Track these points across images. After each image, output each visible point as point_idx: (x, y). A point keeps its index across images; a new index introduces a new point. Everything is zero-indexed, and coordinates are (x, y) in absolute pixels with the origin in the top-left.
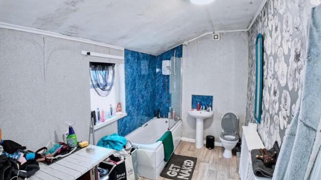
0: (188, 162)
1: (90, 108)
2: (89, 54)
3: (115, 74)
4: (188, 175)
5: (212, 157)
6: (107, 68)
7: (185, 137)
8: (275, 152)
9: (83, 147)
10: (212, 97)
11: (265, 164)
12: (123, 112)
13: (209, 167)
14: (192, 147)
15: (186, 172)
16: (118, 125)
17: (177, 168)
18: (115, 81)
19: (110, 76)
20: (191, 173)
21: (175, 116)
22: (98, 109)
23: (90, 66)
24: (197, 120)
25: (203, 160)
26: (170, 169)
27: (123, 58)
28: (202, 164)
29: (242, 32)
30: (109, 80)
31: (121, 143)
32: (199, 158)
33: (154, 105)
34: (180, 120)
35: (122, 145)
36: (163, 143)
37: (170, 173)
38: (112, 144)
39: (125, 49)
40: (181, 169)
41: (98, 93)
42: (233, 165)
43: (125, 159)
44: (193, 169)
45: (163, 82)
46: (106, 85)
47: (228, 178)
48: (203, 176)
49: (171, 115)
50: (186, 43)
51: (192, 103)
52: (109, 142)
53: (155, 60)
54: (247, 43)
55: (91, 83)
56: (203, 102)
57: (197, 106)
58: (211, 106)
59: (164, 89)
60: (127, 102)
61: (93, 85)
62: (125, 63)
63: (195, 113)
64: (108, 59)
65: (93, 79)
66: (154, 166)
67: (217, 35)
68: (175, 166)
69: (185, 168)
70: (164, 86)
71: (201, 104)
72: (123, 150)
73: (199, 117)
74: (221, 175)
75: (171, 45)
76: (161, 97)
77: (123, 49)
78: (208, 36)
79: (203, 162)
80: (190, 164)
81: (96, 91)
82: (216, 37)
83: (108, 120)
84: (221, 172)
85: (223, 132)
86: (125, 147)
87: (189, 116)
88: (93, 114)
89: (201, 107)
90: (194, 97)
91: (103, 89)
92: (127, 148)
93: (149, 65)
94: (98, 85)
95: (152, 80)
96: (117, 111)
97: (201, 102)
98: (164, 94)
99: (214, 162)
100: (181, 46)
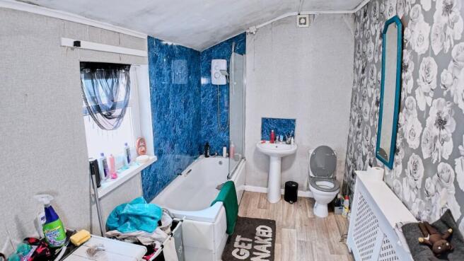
0: (262, 229)
1: (87, 157)
2: (77, 44)
3: (131, 85)
4: (268, 254)
5: (298, 217)
6: (115, 72)
7: (250, 184)
8: (450, 230)
9: (78, 244)
10: (294, 121)
11: (436, 254)
12: (149, 155)
13: (297, 235)
14: (264, 201)
15: (264, 248)
16: (143, 179)
17: (246, 243)
18: (131, 97)
19: (122, 88)
20: (272, 249)
21: (234, 153)
22: (102, 155)
23: (81, 70)
24: (272, 158)
25: (284, 223)
26: (236, 245)
27: (145, 53)
28: (285, 231)
29: (345, 14)
30: (120, 97)
31: (153, 218)
32: (279, 220)
33: (200, 136)
34: (243, 158)
35: (155, 222)
36: (224, 205)
37: (238, 253)
38: (135, 220)
39: (149, 37)
40: (254, 244)
41: (99, 125)
42: (333, 230)
43: (162, 246)
44: (273, 242)
45: (213, 96)
46: (113, 108)
47: (331, 254)
48: (291, 254)
49: (228, 151)
50: (253, 29)
51: (262, 131)
52: (130, 218)
53: (198, 60)
54: (353, 33)
55: (85, 105)
56: (279, 130)
57: (270, 136)
58: (293, 136)
59: (216, 109)
60: (155, 137)
61: (88, 108)
62: (149, 64)
63: (268, 147)
64: (118, 57)
65: (88, 96)
66: (212, 248)
67: (305, 18)
68: (244, 239)
69: (260, 241)
70: (214, 103)
71: (277, 132)
72: (158, 229)
73: (273, 155)
74: (320, 248)
75: (227, 32)
76: (210, 123)
77: (146, 38)
78: (290, 19)
79: (285, 227)
80: (267, 233)
81: (95, 120)
82: (303, 21)
83: (123, 174)
84: (318, 243)
85: (312, 175)
86: (160, 223)
87: (257, 152)
88: (94, 167)
89: (277, 138)
90: (265, 121)
91: (109, 116)
92: (164, 224)
93: (189, 68)
94: (98, 109)
95: (195, 93)
96: (139, 155)
97: (276, 130)
98: (215, 117)
99: (303, 224)
100: (244, 35)
